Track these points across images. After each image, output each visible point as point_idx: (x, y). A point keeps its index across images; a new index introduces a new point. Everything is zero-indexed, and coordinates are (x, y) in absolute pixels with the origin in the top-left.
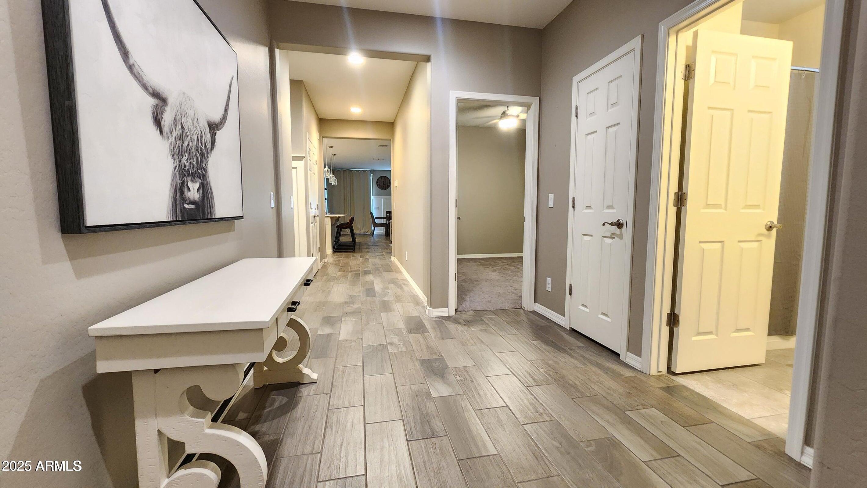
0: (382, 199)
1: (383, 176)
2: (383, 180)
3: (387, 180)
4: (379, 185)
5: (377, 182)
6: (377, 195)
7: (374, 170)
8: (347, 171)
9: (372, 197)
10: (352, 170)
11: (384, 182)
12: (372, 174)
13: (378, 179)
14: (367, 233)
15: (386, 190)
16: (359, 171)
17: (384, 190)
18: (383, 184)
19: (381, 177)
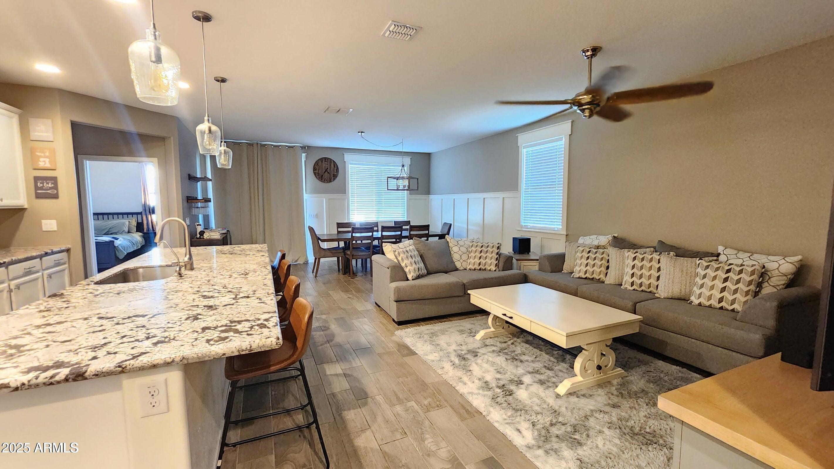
0: (324, 199)
1: (325, 158)
2: (325, 165)
3: (332, 166)
4: (318, 173)
5: (314, 169)
6: (316, 191)
7: (308, 147)
8: (255, 146)
9: (306, 196)
10: (266, 145)
11: (327, 168)
12: (304, 153)
13: (317, 163)
14: (296, 261)
15: (331, 183)
16: (278, 146)
17: (327, 183)
18: (325, 172)
19: (321, 160)
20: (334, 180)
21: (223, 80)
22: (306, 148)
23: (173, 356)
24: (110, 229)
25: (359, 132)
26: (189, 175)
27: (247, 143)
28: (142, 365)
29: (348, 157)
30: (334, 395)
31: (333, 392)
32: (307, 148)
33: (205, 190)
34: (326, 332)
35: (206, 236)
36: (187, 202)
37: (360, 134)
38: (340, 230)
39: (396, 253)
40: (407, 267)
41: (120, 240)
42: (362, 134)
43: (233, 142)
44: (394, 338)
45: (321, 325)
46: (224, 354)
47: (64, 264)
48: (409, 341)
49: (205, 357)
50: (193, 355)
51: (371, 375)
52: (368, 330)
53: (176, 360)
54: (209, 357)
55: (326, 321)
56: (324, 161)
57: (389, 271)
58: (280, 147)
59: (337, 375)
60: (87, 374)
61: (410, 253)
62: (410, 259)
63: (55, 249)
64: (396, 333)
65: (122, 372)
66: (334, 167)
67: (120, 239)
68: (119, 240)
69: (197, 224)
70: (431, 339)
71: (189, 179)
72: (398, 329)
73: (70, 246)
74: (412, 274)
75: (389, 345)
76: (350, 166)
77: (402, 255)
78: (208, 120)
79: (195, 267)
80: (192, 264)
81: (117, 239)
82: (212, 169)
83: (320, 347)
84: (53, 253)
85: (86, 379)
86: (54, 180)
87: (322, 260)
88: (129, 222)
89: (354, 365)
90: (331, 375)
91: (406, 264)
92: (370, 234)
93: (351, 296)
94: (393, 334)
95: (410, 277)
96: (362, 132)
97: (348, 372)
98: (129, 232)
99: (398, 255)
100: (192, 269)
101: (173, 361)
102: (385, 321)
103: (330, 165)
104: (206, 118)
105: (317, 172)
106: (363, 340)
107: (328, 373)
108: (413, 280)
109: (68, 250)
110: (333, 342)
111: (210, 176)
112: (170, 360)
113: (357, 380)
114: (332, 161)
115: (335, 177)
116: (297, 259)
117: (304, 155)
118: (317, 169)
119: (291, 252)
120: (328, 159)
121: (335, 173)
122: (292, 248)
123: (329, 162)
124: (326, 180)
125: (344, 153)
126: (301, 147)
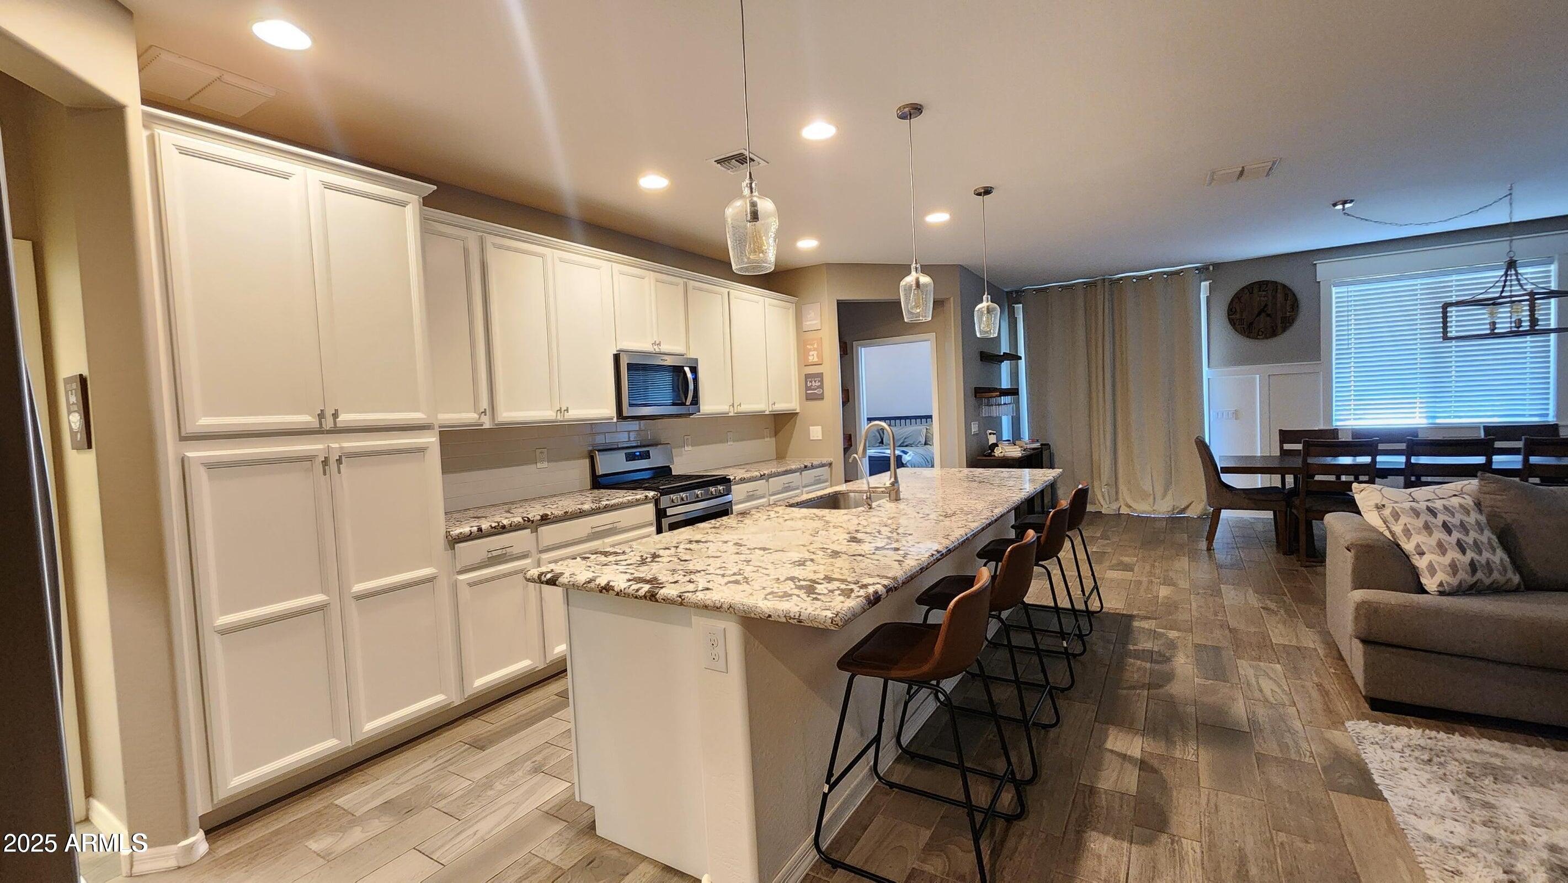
0: (1256, 376)
1: (1260, 283)
2: (1258, 299)
3: (1281, 297)
4: (1241, 320)
5: (1232, 312)
6: (1234, 360)
7: (1216, 265)
8: (1100, 284)
9: (1209, 372)
11: (1266, 305)
12: (1205, 280)
13: (1237, 297)
14: (1183, 510)
15: (1275, 339)
16: (1146, 277)
17: (1267, 338)
18: (1259, 314)
19: (1250, 288)
20: (1284, 329)
21: (987, 191)
22: (1213, 270)
23: (722, 600)
24: (905, 438)
25: (1335, 205)
26: (982, 353)
27: (1084, 283)
28: (697, 601)
29: (1324, 269)
30: (1092, 791)
31: (1094, 785)
32: (1211, 268)
33: (1015, 375)
34: (1157, 667)
35: (998, 452)
36: (975, 397)
37: (1340, 207)
38: (1287, 446)
39: (1387, 512)
40: (1422, 554)
41: (910, 456)
42: (1347, 206)
43: (1060, 287)
44: (1336, 736)
45: (1156, 649)
46: (770, 616)
47: (826, 481)
48: (1375, 759)
49: (750, 613)
50: (739, 605)
51: (1204, 792)
52: (1268, 693)
53: (724, 606)
54: (755, 614)
55: (1172, 645)
56: (1256, 291)
57: (1350, 555)
58: (1150, 278)
59: (1124, 757)
60: (657, 596)
61: (1441, 518)
62: (1439, 535)
63: (815, 463)
64: (1349, 724)
65: (681, 604)
66: (1286, 300)
67: (910, 453)
68: (908, 454)
69: (990, 431)
70: (1471, 781)
71: (981, 360)
72: (1363, 717)
73: (832, 459)
74: (1441, 576)
75: (1304, 745)
76: (1334, 290)
77: (1404, 519)
78: (916, 268)
79: (901, 497)
80: (898, 492)
81: (905, 453)
82: (1026, 338)
83: (1125, 692)
84: (813, 467)
85: (657, 601)
86: (820, 376)
87: (1225, 514)
88: (927, 429)
89: (1178, 754)
90: (1112, 751)
91: (1418, 546)
92: (1366, 460)
93: (1273, 606)
94: (1338, 723)
95: (1430, 583)
96: (1344, 203)
97: (1155, 763)
98: (926, 444)
99: (1391, 519)
100: (897, 499)
101: (721, 607)
102: (1333, 686)
103: (1274, 297)
104: (913, 265)
105: (1238, 316)
106: (1239, 710)
107: (1109, 745)
108: (1441, 593)
109: (830, 464)
110: (1161, 691)
111: (1022, 353)
112: (719, 606)
113: (1164, 786)
114: (1279, 287)
115: (1287, 322)
116: (1183, 507)
117: (1205, 285)
118: (1238, 310)
119: (1170, 492)
120: (1267, 283)
121: (1288, 313)
122: (1173, 483)
123: (1270, 292)
124: (1260, 333)
125: (1315, 262)
126: (1197, 268)
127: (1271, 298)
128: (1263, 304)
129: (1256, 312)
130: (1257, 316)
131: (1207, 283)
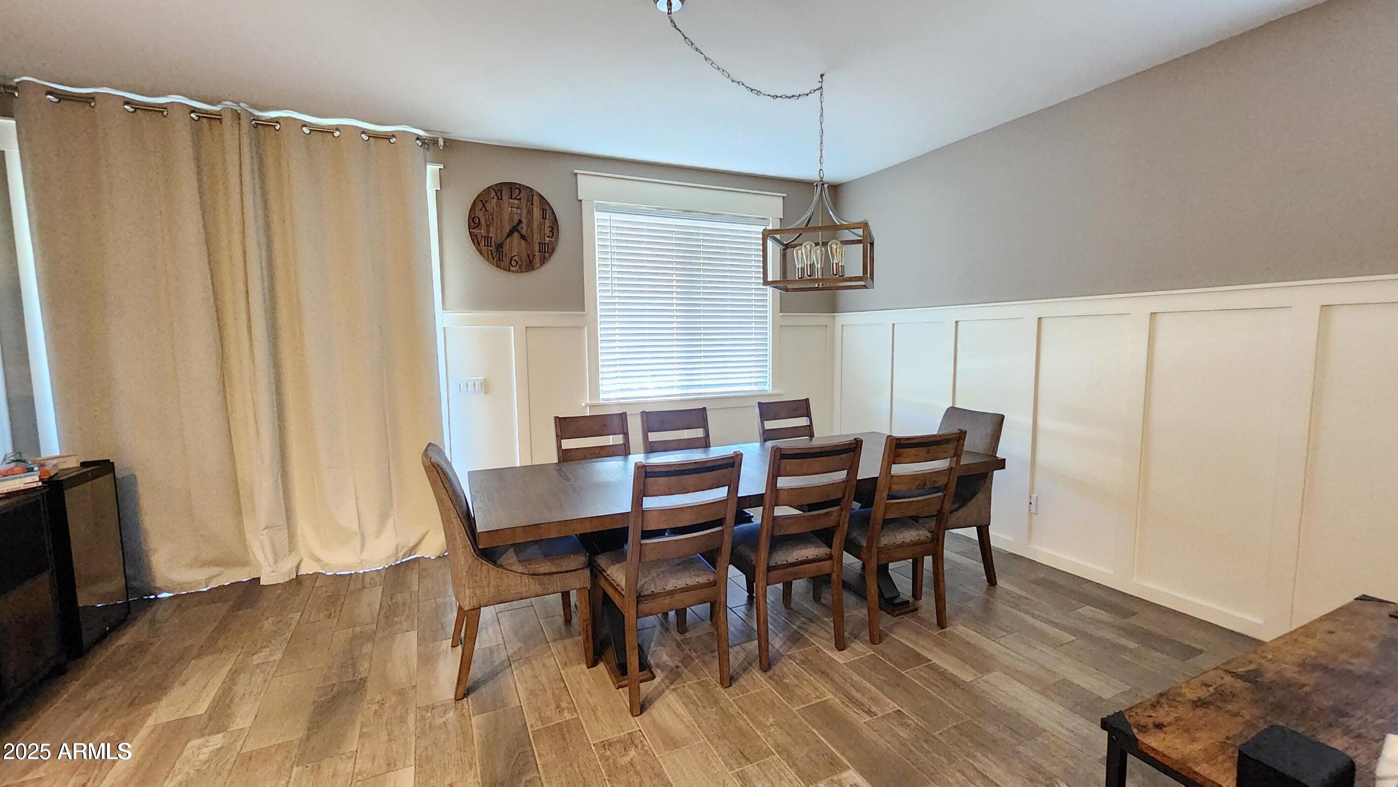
0: (510, 328)
1: (511, 187)
2: (509, 210)
3: (537, 213)
4: (487, 238)
5: (473, 222)
6: (481, 299)
7: (446, 141)
8: (230, 121)
9: (445, 320)
10: (277, 121)
11: (520, 222)
12: (434, 162)
13: (480, 202)
14: (413, 550)
15: (532, 274)
16: (330, 131)
17: (521, 271)
18: (510, 234)
19: (497, 191)
20: (543, 262)
22: (439, 145)
29: (590, 184)
32: (441, 143)
38: (567, 444)
56: (505, 196)
58: (337, 133)
66: (544, 218)
76: (596, 215)
103: (530, 212)
105: (483, 232)
114: (535, 198)
115: (547, 251)
116: (412, 544)
117: (432, 170)
118: (483, 222)
119: (391, 520)
120: (520, 187)
121: (547, 239)
122: (395, 506)
123: (524, 201)
124: (514, 263)
125: (576, 171)
126: (418, 138)
127: (525, 212)
128: (516, 219)
129: (507, 229)
130: (508, 236)
131: (437, 167)
